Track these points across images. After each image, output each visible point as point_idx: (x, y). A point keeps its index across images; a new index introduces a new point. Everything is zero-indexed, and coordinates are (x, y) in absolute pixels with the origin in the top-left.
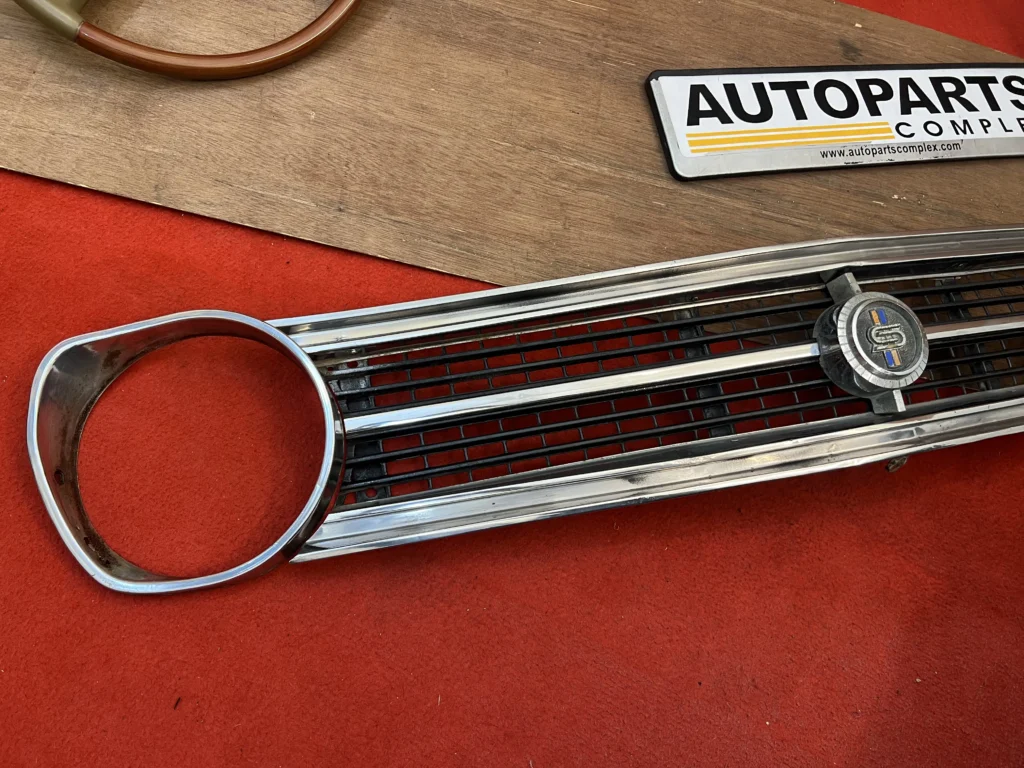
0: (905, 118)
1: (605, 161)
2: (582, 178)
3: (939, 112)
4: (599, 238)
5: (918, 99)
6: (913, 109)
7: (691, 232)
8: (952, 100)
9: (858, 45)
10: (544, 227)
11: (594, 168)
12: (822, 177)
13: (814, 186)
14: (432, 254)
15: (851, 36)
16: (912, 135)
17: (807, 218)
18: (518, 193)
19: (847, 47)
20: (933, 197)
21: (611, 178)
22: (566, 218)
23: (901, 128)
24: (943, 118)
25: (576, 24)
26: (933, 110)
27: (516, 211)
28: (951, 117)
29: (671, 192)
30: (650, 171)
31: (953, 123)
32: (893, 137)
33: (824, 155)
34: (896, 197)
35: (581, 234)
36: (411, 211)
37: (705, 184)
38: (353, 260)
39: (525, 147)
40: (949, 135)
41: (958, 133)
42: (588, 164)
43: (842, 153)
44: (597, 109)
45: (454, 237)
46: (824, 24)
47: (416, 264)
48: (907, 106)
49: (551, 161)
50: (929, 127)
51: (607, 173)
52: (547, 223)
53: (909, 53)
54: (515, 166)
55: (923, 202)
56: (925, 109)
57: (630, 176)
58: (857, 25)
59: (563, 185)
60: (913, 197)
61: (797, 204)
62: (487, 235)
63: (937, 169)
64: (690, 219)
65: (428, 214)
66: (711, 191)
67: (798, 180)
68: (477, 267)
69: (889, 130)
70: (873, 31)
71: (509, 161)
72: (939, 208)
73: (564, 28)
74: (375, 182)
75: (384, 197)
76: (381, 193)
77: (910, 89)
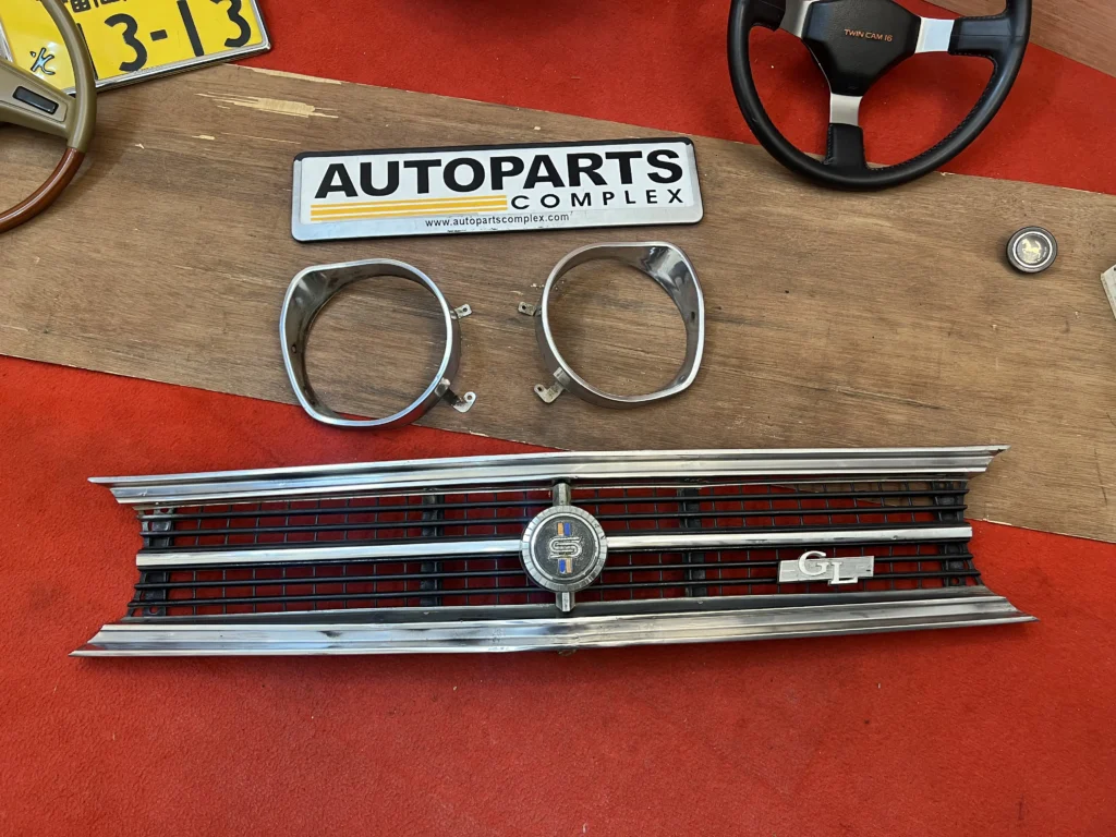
2: (247, 291)
3: (563, 185)
4: (254, 339)
5: (546, 174)
6: (536, 184)
7: (335, 329)
10: (207, 333)
11: (259, 281)
14: (111, 361)
16: (526, 207)
21: (272, 288)
22: (227, 324)
23: (517, 201)
25: (271, 159)
26: (558, 183)
31: (574, 196)
35: (237, 336)
36: (102, 329)
38: (50, 369)
39: (203, 269)
41: (574, 205)
42: (255, 278)
45: (132, 346)
47: (97, 369)
49: (225, 279)
51: (270, 285)
52: (210, 330)
54: (192, 285)
59: (230, 298)
62: (158, 343)
65: (114, 330)
68: (145, 369)
69: (505, 203)
74: (76, 308)
75: (81, 320)
76: (80, 316)
77: (542, 166)
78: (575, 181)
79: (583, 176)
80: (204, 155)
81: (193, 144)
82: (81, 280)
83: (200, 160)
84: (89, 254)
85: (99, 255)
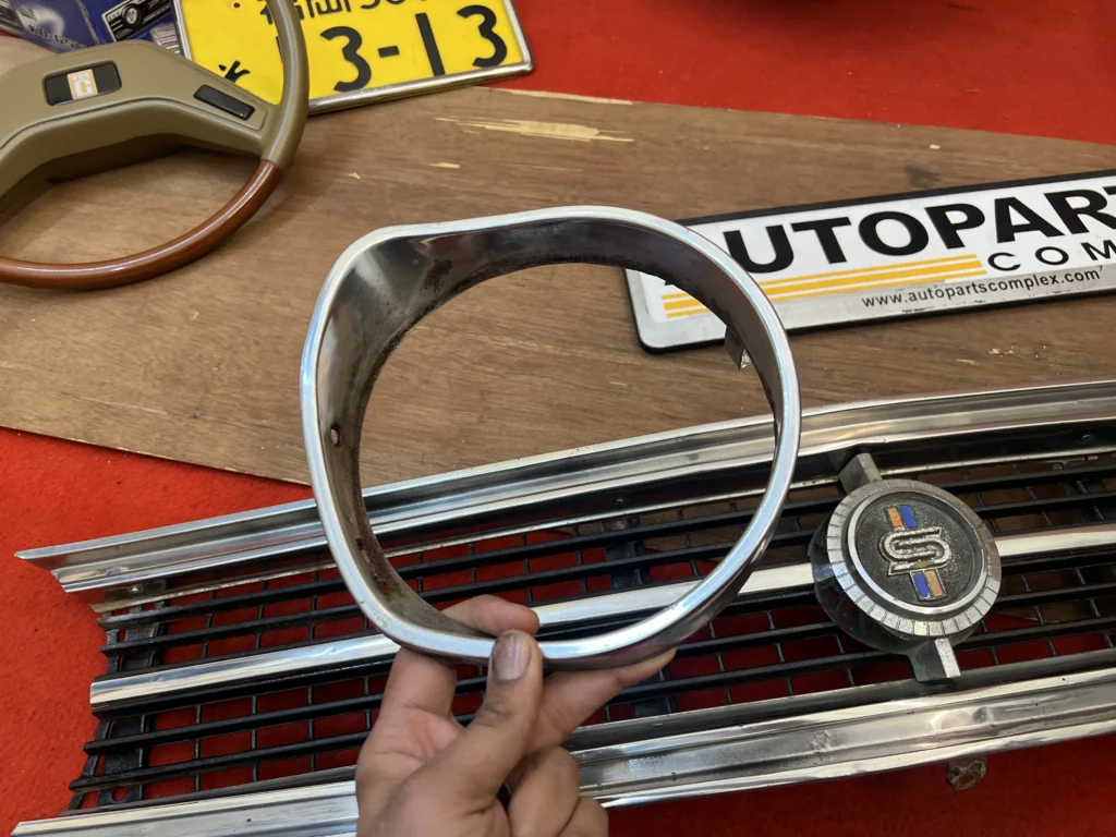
0: (1006, 247)
1: (550, 338)
2: (515, 360)
3: (1060, 234)
5: (1026, 222)
6: (1016, 235)
8: (1083, 218)
9: (934, 169)
10: (452, 422)
12: (872, 333)
13: (859, 345)
15: (922, 161)
16: (1016, 267)
17: (846, 389)
18: (427, 382)
19: (915, 173)
20: (1062, 348)
22: (487, 409)
23: (997, 261)
24: (1070, 242)
25: (539, 190)
26: (1051, 231)
27: (419, 404)
28: (1083, 238)
29: (638, 369)
30: (612, 346)
31: (1087, 246)
32: (984, 272)
33: (868, 303)
34: (995, 351)
37: (690, 356)
39: (445, 329)
40: (1079, 260)
41: (1094, 258)
42: (527, 343)
43: (897, 299)
44: (550, 279)
46: (881, 151)
48: (1006, 232)
49: (478, 343)
50: (1046, 255)
52: (458, 416)
53: (1017, 170)
54: (428, 352)
55: (1043, 355)
56: (1038, 233)
57: (581, 352)
58: (933, 147)
59: (488, 370)
60: (1027, 350)
61: (831, 371)
63: (1068, 309)
64: (663, 401)
66: (697, 363)
67: (833, 340)
69: (978, 264)
70: (958, 150)
71: (421, 346)
72: (1072, 362)
73: (522, 195)
74: (245, 383)
75: (253, 399)
76: (251, 393)
77: (1012, 211)
78: (1077, 228)
79: (1085, 219)
80: (444, 185)
81: (430, 173)
82: (257, 343)
83: (438, 191)
84: (273, 307)
85: (287, 309)
